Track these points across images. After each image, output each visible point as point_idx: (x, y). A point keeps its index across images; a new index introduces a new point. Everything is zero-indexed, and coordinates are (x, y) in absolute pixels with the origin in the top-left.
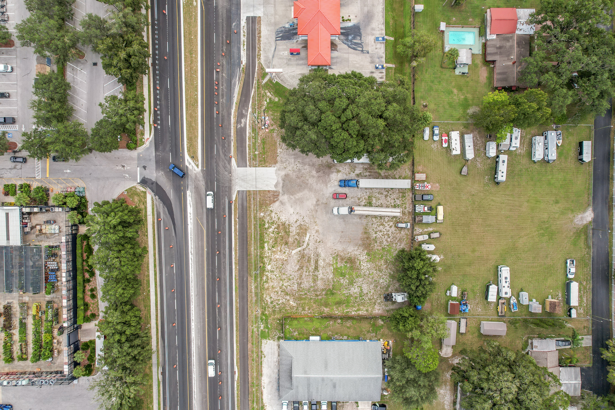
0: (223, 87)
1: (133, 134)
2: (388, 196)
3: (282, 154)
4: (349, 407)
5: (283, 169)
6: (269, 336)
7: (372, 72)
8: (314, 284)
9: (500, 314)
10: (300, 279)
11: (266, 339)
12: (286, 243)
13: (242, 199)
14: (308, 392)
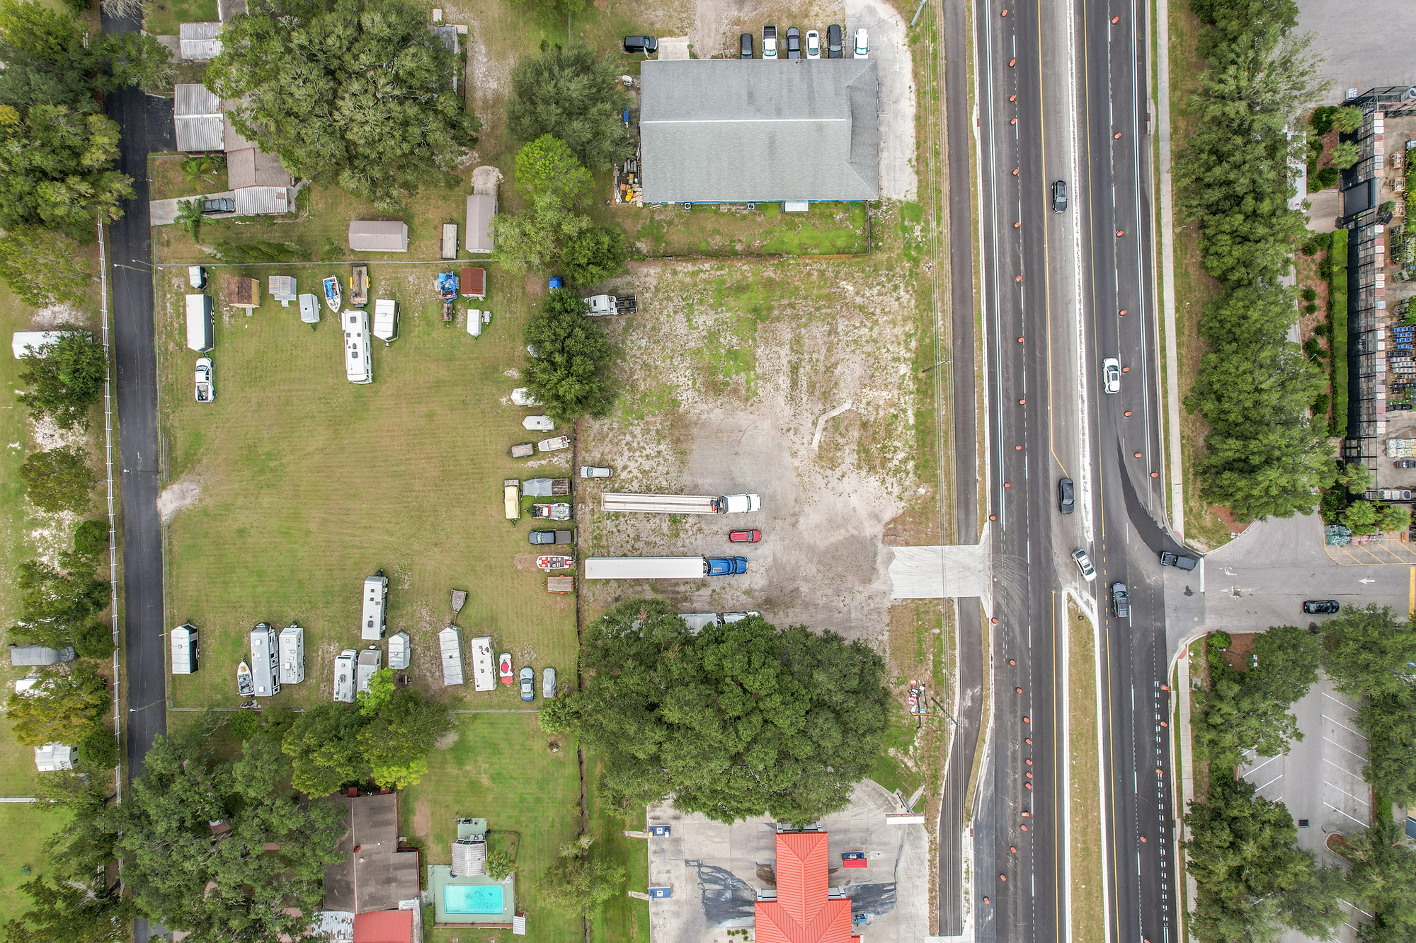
0: (1014, 776)
1: (1216, 668)
2: (634, 539)
3: (878, 629)
4: (711, 44)
5: (876, 596)
6: (902, 209)
7: (676, 818)
8: (800, 333)
9: (364, 269)
10: (832, 343)
11: (907, 202)
12: (864, 425)
13: (967, 526)
14: (812, 81)
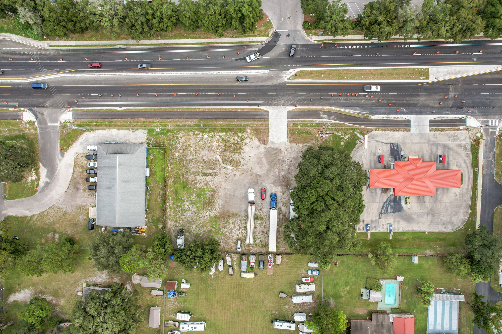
0: (353, 100)
1: (316, 26)
2: (263, 233)
3: (298, 147)
4: (92, 199)
5: (286, 148)
6: (150, 135)
7: (363, 221)
8: (192, 172)
9: (166, 322)
10: (196, 161)
11: (148, 133)
12: (225, 150)
13: (262, 115)
14: (104, 166)
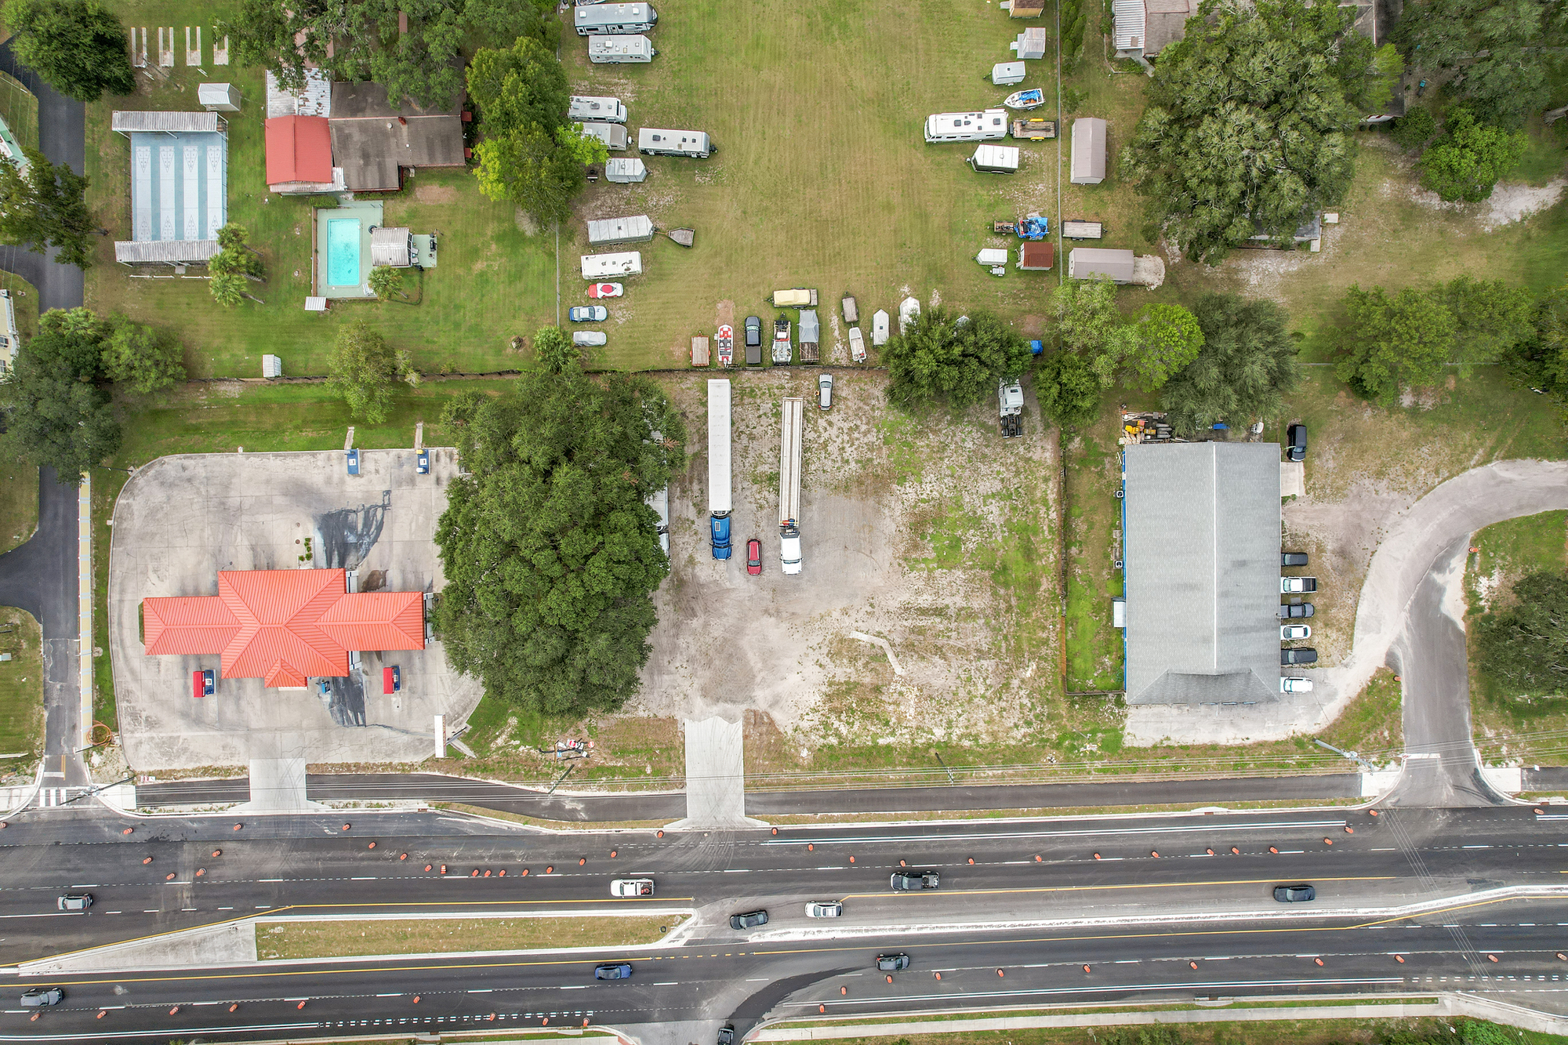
0: (486, 856)
2: (751, 434)
3: (650, 705)
4: (1296, 520)
5: (688, 703)
6: (1115, 730)
7: (438, 481)
8: (979, 618)
9: (1052, 134)
10: (968, 653)
11: (1122, 736)
12: (877, 689)
13: (766, 804)
14: (1257, 631)
